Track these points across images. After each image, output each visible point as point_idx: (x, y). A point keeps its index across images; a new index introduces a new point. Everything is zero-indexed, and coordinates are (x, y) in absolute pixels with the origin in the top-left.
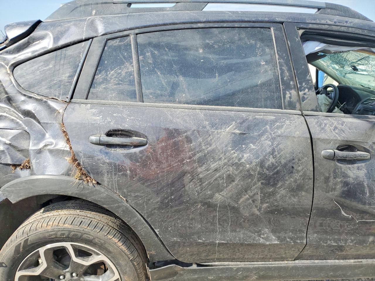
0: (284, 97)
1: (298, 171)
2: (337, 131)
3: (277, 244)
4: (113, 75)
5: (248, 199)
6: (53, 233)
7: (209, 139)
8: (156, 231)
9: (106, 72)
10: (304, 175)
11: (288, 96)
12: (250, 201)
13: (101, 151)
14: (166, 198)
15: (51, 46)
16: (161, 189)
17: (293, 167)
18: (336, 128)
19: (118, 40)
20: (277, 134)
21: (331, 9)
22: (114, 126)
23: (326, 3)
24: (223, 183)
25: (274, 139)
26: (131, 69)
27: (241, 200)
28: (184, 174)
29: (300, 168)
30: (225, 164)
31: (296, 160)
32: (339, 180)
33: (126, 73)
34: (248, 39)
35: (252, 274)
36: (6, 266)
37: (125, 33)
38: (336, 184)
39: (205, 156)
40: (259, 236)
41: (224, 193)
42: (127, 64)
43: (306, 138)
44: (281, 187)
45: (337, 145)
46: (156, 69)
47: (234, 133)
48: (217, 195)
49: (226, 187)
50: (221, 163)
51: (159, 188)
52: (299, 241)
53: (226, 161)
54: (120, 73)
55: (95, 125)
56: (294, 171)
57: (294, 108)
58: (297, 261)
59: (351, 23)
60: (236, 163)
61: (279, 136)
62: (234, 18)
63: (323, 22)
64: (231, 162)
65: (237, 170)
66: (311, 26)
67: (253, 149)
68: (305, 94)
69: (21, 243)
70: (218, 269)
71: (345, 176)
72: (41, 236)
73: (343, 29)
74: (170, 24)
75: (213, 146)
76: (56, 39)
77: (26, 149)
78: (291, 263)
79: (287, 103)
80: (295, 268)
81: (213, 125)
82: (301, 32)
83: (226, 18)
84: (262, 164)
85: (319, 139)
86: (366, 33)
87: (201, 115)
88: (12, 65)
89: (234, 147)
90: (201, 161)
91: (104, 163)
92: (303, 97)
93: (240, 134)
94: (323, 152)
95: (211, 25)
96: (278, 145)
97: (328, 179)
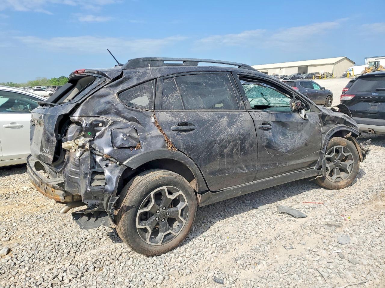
0: (239, 105)
1: (252, 135)
2: (260, 117)
3: (247, 172)
4: (170, 97)
5: (236, 151)
6: (160, 180)
7: (219, 124)
8: (202, 173)
9: (167, 96)
10: (254, 136)
11: (240, 104)
12: (237, 152)
13: (177, 134)
14: (206, 154)
15: (135, 83)
16: (204, 150)
17: (250, 134)
18: (260, 116)
19: (168, 79)
20: (242, 120)
21: (244, 66)
22: (180, 121)
23: (242, 64)
24: (227, 144)
25: (241, 122)
26: (178, 94)
27: (234, 152)
28: (212, 142)
29: (252, 134)
30: (227, 135)
31: (250, 130)
32: (265, 138)
33: (176, 96)
34: (221, 79)
35: (239, 192)
36: (135, 207)
37: (171, 76)
38: (264, 140)
39: (219, 132)
40: (241, 169)
41: (227, 149)
42: (175, 92)
43: (252, 120)
44: (247, 143)
45: (262, 123)
46: (188, 94)
47: (226, 121)
48: (225, 150)
49: (228, 146)
50: (225, 134)
51: (203, 150)
52: (255, 169)
53: (227, 133)
54: (173, 96)
55: (172, 121)
56: (250, 135)
57: (243, 109)
58: (254, 182)
59: (253, 72)
60: (231, 134)
61: (243, 121)
62: (213, 69)
63: (244, 72)
64: (228, 134)
65: (231, 137)
66: (241, 73)
67: (235, 127)
68: (246, 102)
69: (144, 190)
70: (226, 191)
71: (267, 136)
72: (154, 183)
73: (252, 75)
74: (189, 72)
75: (221, 127)
76: (138, 79)
77: (137, 138)
78: (252, 183)
79: (240, 107)
80: (254, 184)
81: (219, 118)
82: (238, 76)
83: (210, 70)
84: (239, 134)
85: (256, 120)
86: (259, 77)
87: (212, 113)
88: (117, 93)
89: (228, 127)
91: (180, 139)
92: (246, 104)
93: (229, 121)
94: (258, 126)
95: (205, 73)
96: (243, 124)
97: (261, 138)
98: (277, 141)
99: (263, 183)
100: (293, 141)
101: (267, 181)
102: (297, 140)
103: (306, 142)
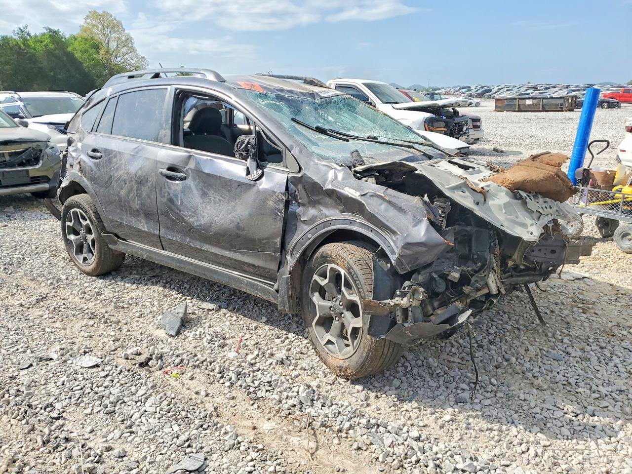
1: (150, 181)
3: (147, 231)
5: (132, 197)
7: (121, 157)
8: (104, 210)
10: (152, 184)
11: (160, 133)
16: (103, 184)
17: (148, 178)
25: (143, 159)
27: (130, 197)
28: (111, 177)
31: (149, 174)
32: (166, 190)
37: (116, 95)
38: (165, 193)
39: (118, 167)
40: (140, 224)
41: (123, 190)
43: (155, 160)
44: (143, 191)
45: (167, 167)
47: (130, 154)
48: (121, 191)
50: (123, 171)
52: (155, 232)
53: (125, 171)
56: (148, 181)
57: (162, 142)
61: (145, 158)
65: (128, 177)
67: (135, 165)
68: (166, 132)
71: (170, 189)
75: (122, 162)
79: (159, 138)
89: (128, 163)
90: (117, 170)
93: (133, 155)
94: (159, 170)
96: (144, 163)
97: (161, 188)
98: (186, 202)
99: (173, 259)
100: (215, 211)
101: (181, 261)
102: (223, 212)
103: (238, 223)
